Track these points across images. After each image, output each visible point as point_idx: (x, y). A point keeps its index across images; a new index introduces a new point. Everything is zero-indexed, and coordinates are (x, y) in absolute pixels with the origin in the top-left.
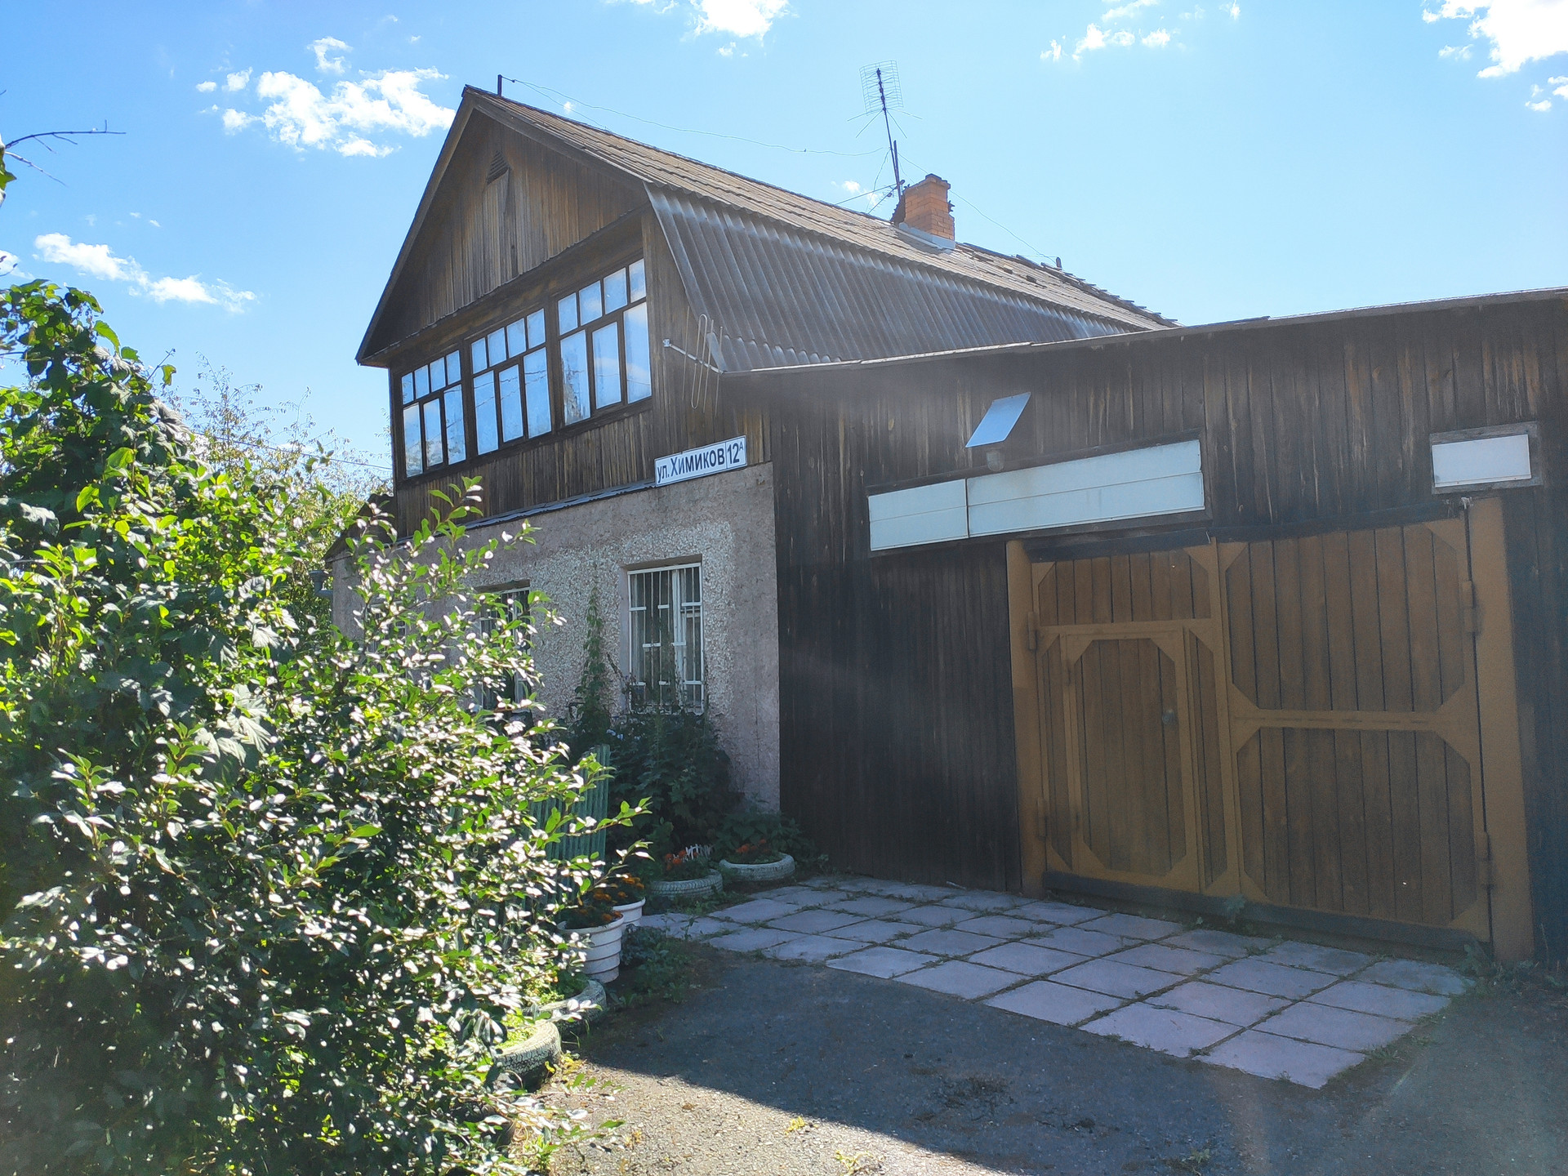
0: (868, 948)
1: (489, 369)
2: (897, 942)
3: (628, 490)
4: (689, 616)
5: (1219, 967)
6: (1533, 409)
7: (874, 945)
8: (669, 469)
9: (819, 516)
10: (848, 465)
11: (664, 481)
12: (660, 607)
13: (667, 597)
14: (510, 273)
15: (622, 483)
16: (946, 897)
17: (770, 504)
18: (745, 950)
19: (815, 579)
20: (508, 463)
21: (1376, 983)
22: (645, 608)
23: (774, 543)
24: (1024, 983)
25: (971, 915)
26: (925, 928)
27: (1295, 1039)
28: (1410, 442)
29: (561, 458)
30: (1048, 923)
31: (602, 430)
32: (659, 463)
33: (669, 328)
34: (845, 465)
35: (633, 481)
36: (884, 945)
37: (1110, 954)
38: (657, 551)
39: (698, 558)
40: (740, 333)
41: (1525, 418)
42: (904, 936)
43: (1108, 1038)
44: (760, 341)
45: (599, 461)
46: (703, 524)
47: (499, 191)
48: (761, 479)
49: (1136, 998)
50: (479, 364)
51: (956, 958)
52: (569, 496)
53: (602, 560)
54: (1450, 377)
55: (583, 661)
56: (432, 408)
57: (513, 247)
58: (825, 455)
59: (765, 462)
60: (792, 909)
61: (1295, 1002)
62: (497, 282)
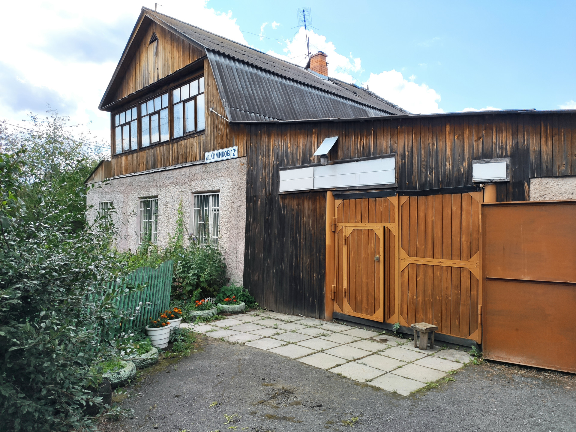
0: (263, 338)
1: (147, 115)
2: (274, 337)
3: (195, 164)
4: (215, 212)
5: (386, 349)
6: (509, 153)
7: (265, 337)
8: (210, 157)
9: (262, 177)
10: (273, 159)
11: (208, 161)
12: (205, 208)
13: (207, 205)
14: (156, 79)
15: (193, 161)
16: (298, 320)
17: (245, 172)
18: (217, 338)
19: (259, 201)
20: (153, 151)
21: (440, 358)
22: (199, 208)
23: (246, 187)
24: (315, 353)
25: (304, 327)
26: (286, 331)
27: (404, 377)
28: (466, 163)
29: (172, 150)
30: (331, 331)
31: (187, 140)
32: (207, 154)
33: (212, 104)
34: (272, 159)
35: (197, 161)
36: (269, 337)
37: (349, 343)
38: (204, 187)
39: (219, 191)
40: (238, 107)
41: (506, 156)
42: (278, 334)
43: (338, 374)
44: (246, 111)
45: (186, 152)
46: (221, 178)
47: (154, 47)
48: (242, 163)
49: (353, 360)
50: (144, 113)
51: (293, 343)
52: (174, 165)
53: (185, 190)
54: (481, 139)
55: (176, 227)
56: (126, 128)
57: (158, 69)
58: (265, 154)
59: (244, 157)
60: (240, 322)
61: (409, 363)
62: (151, 82)
